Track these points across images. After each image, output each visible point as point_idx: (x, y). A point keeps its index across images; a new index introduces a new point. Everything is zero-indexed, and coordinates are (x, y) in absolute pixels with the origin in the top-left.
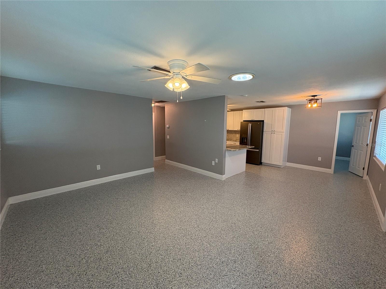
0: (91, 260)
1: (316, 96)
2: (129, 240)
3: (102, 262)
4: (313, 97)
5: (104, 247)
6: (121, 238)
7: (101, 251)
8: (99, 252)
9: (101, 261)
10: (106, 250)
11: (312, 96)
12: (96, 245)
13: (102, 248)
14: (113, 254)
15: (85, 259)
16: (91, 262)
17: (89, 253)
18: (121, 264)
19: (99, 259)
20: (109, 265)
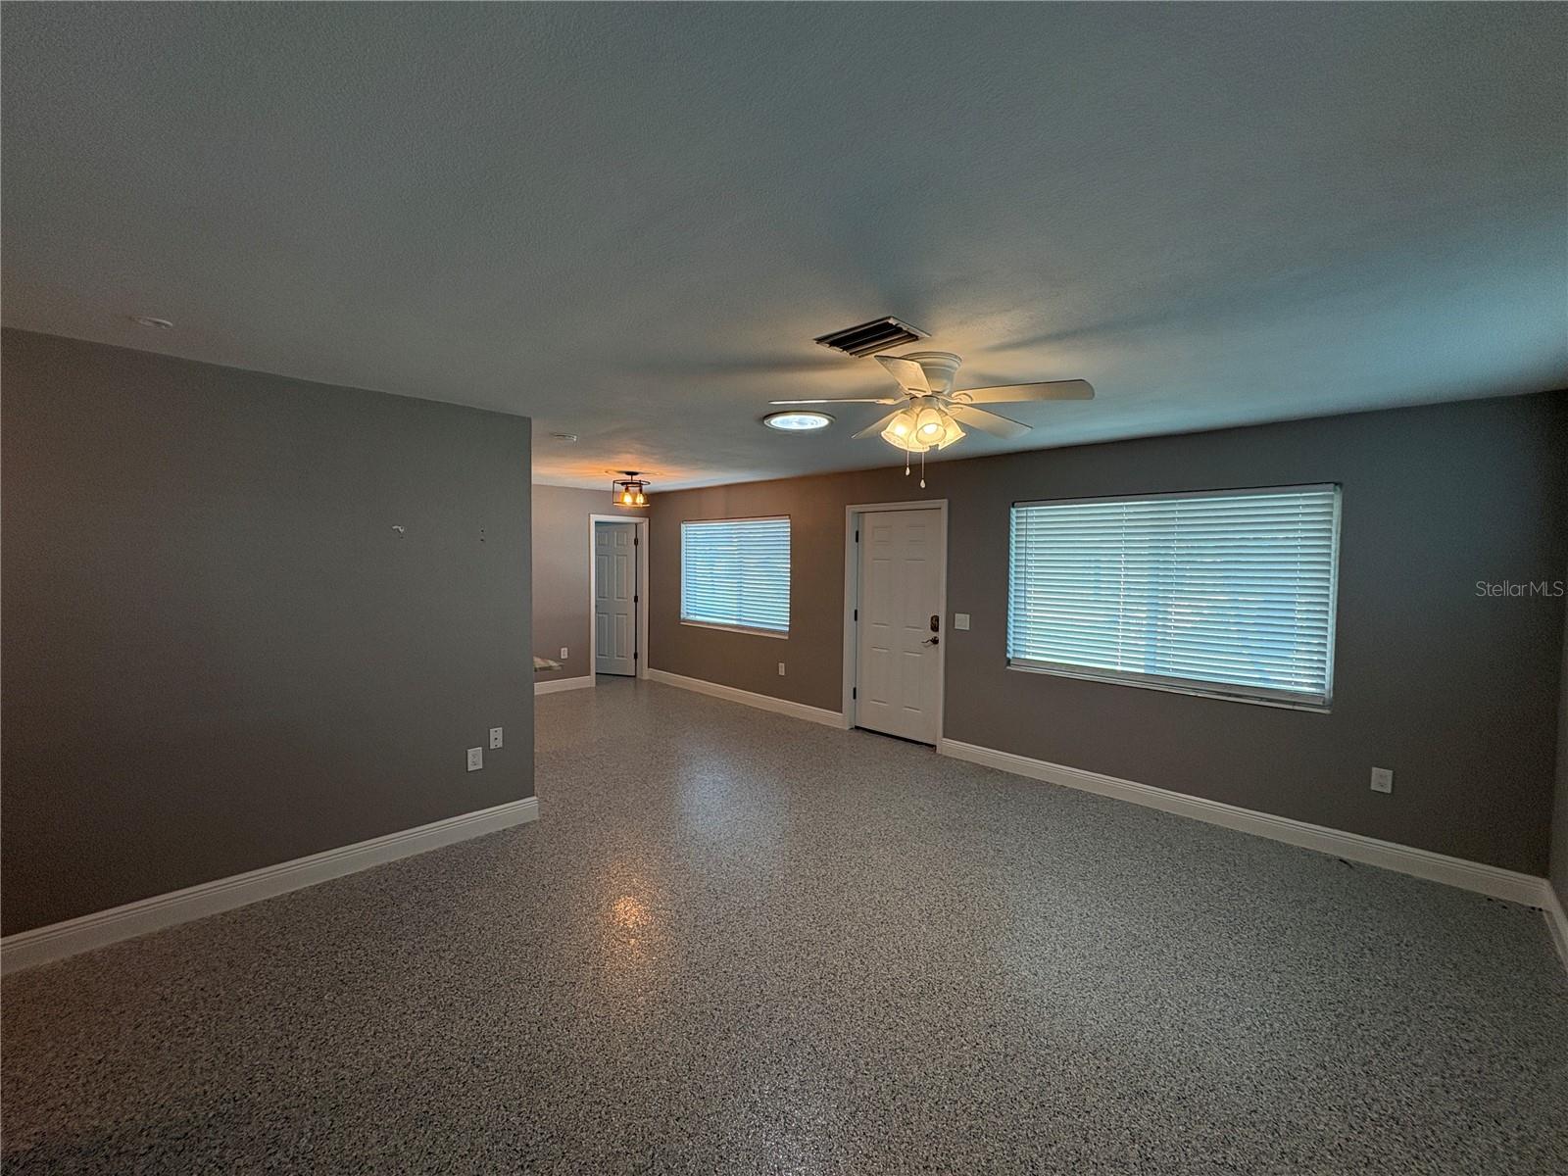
0: (1209, 1131)
1: (636, 474)
2: (1048, 1047)
3: (1186, 1087)
4: (629, 477)
5: (1135, 1119)
6: (1057, 1078)
7: (1155, 1117)
8: (1163, 1121)
9: (1187, 1093)
10: (1140, 1101)
11: (628, 473)
12: (1147, 1159)
13: (1141, 1122)
14: (1136, 1069)
15: (1225, 1158)
16: (1214, 1124)
17: (1196, 1159)
18: (1148, 1031)
19: (1185, 1103)
20: (1175, 1060)
